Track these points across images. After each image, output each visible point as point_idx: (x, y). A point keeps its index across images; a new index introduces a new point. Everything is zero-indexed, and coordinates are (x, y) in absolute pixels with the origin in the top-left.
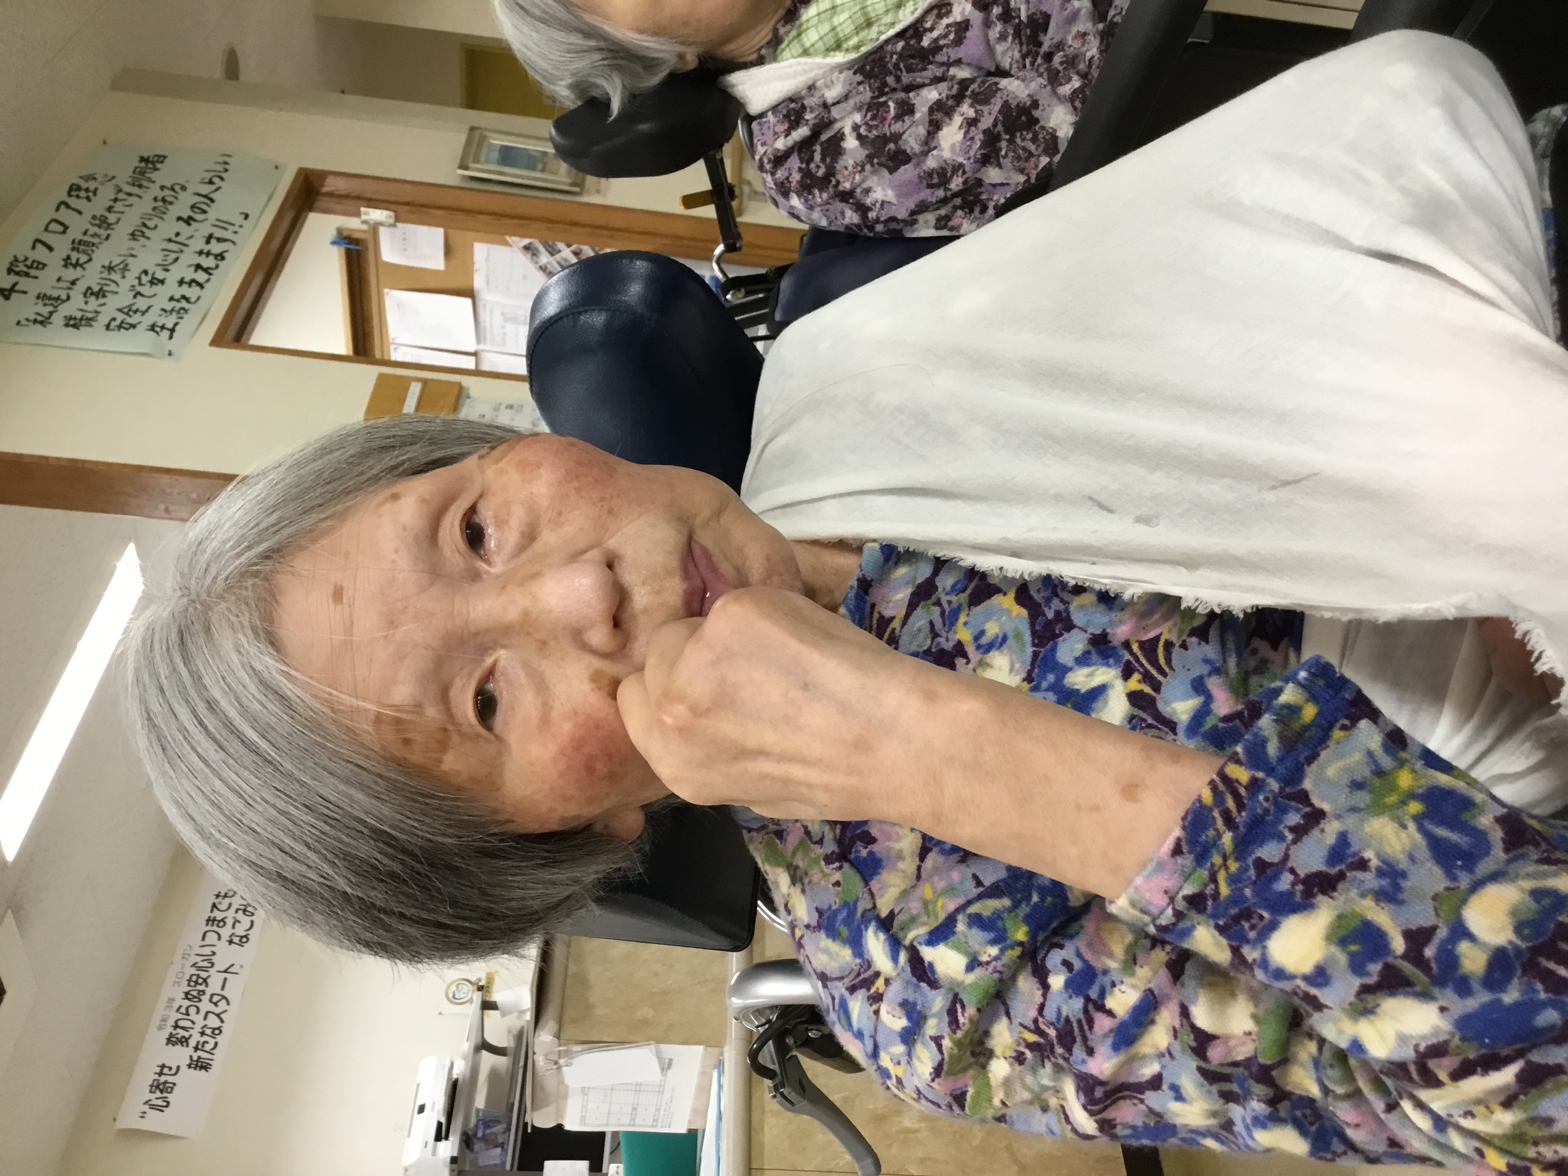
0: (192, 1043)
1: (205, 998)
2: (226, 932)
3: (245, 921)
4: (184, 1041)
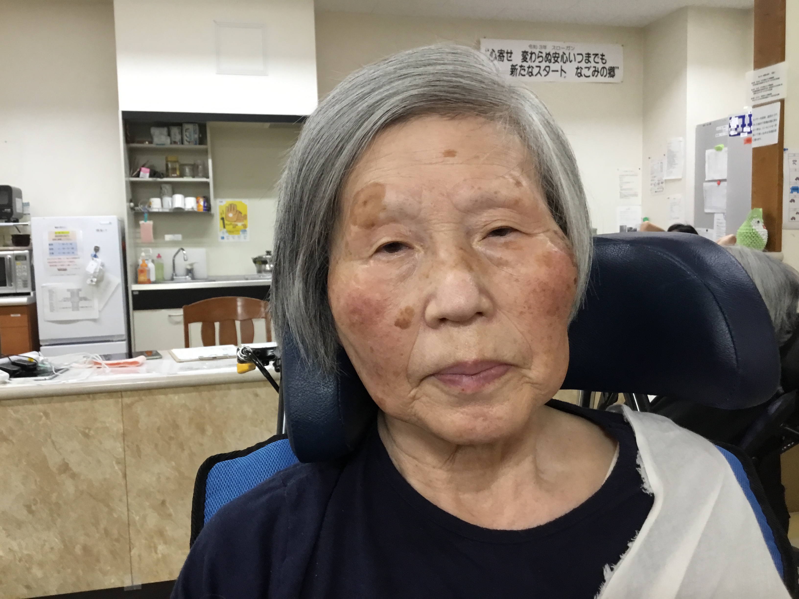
0: (525, 64)
1: (547, 64)
2: (583, 65)
3: (589, 73)
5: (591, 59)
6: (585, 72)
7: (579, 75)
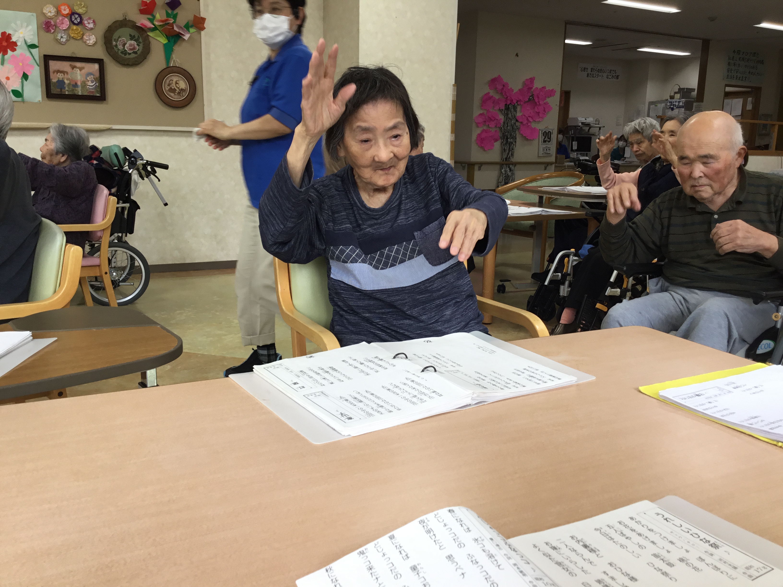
0: (591, 73)
1: (598, 73)
2: (609, 74)
3: (610, 77)
4: (591, 71)
5: (612, 72)
6: (609, 77)
7: (607, 78)
